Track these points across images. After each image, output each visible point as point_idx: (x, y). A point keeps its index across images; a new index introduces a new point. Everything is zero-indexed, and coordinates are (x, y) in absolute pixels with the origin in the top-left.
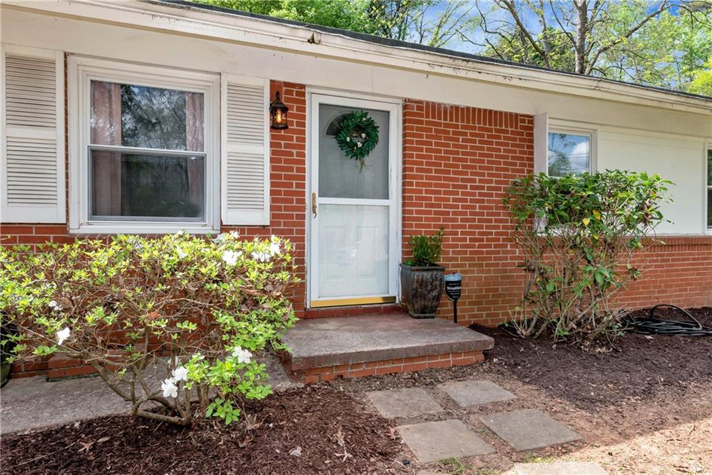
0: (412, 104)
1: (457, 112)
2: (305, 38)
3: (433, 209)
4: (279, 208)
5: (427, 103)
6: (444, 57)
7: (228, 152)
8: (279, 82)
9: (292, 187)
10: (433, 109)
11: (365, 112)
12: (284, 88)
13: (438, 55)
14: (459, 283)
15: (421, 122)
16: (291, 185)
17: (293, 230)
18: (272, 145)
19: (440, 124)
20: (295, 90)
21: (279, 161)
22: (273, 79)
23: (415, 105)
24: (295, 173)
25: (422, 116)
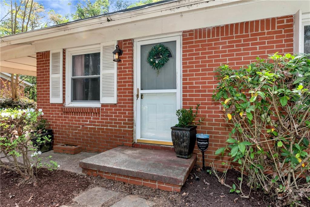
0: (186, 33)
1: (218, 30)
2: (105, 20)
3: (200, 93)
4: (121, 96)
5: (196, 30)
6: (171, 3)
7: (103, 74)
8: (121, 41)
9: (126, 86)
10: (200, 33)
11: (161, 45)
12: (123, 43)
13: (167, 3)
14: (207, 140)
15: (192, 42)
16: (125, 86)
17: (126, 105)
18: (118, 68)
19: (205, 41)
20: (127, 42)
21: (121, 75)
22: (118, 40)
23: (188, 34)
24: (127, 80)
25: (192, 38)
